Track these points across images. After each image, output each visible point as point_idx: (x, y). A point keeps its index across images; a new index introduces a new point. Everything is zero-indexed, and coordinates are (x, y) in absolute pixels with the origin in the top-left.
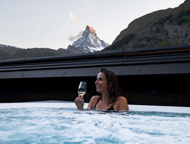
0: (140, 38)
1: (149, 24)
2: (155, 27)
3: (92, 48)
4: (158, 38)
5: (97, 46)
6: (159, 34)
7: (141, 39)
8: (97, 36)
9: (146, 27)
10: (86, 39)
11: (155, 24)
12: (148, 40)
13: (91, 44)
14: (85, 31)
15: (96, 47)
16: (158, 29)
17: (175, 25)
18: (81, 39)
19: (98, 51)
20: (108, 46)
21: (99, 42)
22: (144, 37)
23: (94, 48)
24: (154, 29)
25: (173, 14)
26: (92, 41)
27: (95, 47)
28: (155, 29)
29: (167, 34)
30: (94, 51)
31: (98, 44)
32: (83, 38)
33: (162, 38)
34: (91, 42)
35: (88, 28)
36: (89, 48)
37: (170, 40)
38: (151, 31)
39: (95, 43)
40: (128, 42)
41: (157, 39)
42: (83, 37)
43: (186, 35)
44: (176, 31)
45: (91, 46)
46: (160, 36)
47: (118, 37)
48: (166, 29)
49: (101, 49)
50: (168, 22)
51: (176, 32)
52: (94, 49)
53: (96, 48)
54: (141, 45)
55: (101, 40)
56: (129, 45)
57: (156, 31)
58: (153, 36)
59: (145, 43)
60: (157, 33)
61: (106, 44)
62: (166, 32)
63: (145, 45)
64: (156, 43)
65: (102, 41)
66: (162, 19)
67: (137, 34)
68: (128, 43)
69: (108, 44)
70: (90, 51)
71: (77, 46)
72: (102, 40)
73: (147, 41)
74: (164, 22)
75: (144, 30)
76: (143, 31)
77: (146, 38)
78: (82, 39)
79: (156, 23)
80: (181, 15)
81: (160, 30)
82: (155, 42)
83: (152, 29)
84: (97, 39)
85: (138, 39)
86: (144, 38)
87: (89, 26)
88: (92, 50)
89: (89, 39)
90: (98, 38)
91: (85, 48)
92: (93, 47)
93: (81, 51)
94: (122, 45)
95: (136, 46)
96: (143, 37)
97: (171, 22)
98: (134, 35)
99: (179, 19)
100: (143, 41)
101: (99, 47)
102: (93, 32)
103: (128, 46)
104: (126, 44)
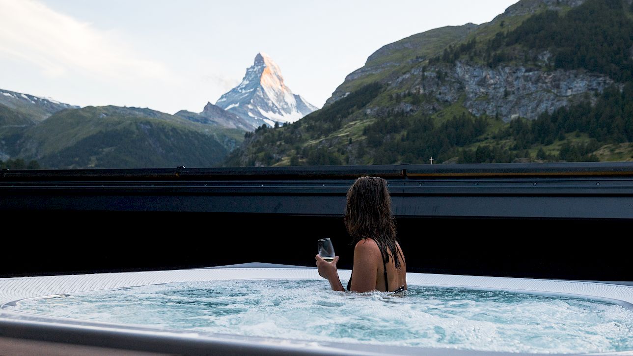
0: (394, 96)
2: (433, 69)
3: (270, 115)
4: (439, 96)
5: (283, 109)
6: (443, 88)
7: (399, 98)
8: (285, 83)
9: (412, 68)
10: (255, 90)
11: (434, 61)
12: (416, 100)
13: (267, 104)
14: (253, 67)
15: (282, 112)
16: (440, 77)
17: (481, 68)
18: (241, 89)
19: (285, 125)
20: (313, 110)
21: (291, 100)
22: (407, 92)
23: (277, 114)
24: (432, 73)
25: (478, 39)
26: (271, 95)
27: (280, 113)
28: (434, 75)
29: (462, 88)
30: (277, 124)
31: (286, 104)
32: (247, 85)
33: (449, 97)
34: (269, 99)
35: (259, 60)
36: (263, 113)
37: (468, 103)
38: (424, 78)
39: (279, 101)
40: (366, 104)
41: (438, 100)
42: (246, 82)
43: (507, 94)
44: (482, 83)
45: (267, 108)
46: (445, 93)
47: (340, 89)
48: (460, 75)
49: (294, 117)
50: (465, 57)
51: (482, 86)
52: (277, 117)
53: (282, 115)
54: (398, 112)
55: (294, 95)
56: (368, 111)
57: (437, 80)
58: (427, 92)
59: (408, 109)
60: (438, 85)
61: (308, 105)
62: (460, 83)
63: (407, 113)
64: (434, 109)
65: (297, 97)
66: (452, 51)
67: (388, 85)
68: (364, 105)
69: (313, 107)
70: (266, 121)
71: (231, 106)
72: (297, 94)
73: (413, 103)
74: (457, 56)
75: (407, 76)
76: (404, 76)
77: (409, 94)
78: (245, 88)
79: (437, 59)
80: (495, 43)
81: (447, 79)
82: (431, 108)
83: (426, 74)
84: (285, 91)
85: (391, 97)
86: (405, 96)
87: (263, 55)
88: (271, 119)
89: (262, 89)
90: (286, 88)
91: (250, 114)
92: (274, 112)
93: (240, 121)
94: (350, 111)
95: (386, 114)
96: (402, 94)
97: (471, 59)
98: (381, 88)
99: (493, 54)
100: (402, 104)
101: (288, 111)
102: (275, 73)
103: (366, 115)
104: (359, 108)
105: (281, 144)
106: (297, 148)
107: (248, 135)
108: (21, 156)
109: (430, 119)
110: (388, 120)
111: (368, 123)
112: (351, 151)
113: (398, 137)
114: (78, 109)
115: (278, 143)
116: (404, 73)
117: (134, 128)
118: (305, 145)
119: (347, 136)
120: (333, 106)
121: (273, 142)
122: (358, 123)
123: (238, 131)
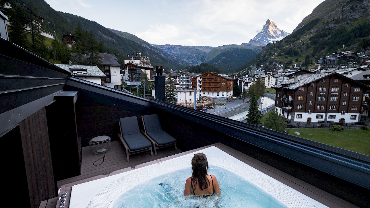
0: (326, 22)
1: (341, 4)
2: (348, 6)
3: (272, 39)
4: (351, 17)
5: (276, 36)
6: (354, 13)
7: (328, 23)
8: (277, 27)
9: (336, 8)
10: (267, 32)
12: (337, 22)
13: (270, 36)
14: (266, 25)
15: (276, 38)
16: (352, 8)
18: (262, 33)
19: (277, 42)
20: (288, 35)
21: (279, 33)
22: (333, 19)
24: (347, 8)
26: (272, 33)
27: (275, 38)
29: (366, 11)
30: (274, 42)
31: (278, 34)
32: (263, 31)
33: (357, 17)
35: (268, 21)
36: (269, 39)
38: (343, 11)
39: (275, 34)
40: (311, 28)
41: (350, 19)
42: (263, 30)
45: (270, 37)
46: (355, 15)
47: (300, 25)
48: (365, 5)
49: (280, 39)
52: (274, 40)
53: (276, 39)
54: (327, 28)
55: (281, 31)
56: (312, 31)
57: (350, 10)
58: (344, 17)
59: (333, 26)
60: (351, 12)
61: (286, 33)
62: (365, 8)
64: (347, 23)
65: (282, 31)
67: (323, 18)
68: (310, 29)
69: (288, 33)
70: (270, 42)
71: (258, 39)
72: (282, 30)
73: (336, 23)
76: (332, 13)
77: (334, 20)
78: (263, 32)
81: (356, 8)
82: (346, 23)
83: (344, 9)
84: (277, 30)
85: (324, 23)
86: (331, 21)
87: (269, 19)
88: (271, 41)
89: (269, 31)
90: (278, 29)
91: (264, 40)
92: (273, 38)
93: (261, 43)
94: (304, 32)
95: (321, 30)
96: (330, 20)
98: (319, 20)
100: (330, 25)
101: (278, 37)
102: (274, 25)
104: (308, 30)
105: (275, 49)
106: (281, 49)
107: (263, 47)
108: (204, 62)
109: (345, 28)
110: (322, 32)
111: (311, 35)
112: (303, 47)
113: (326, 39)
114: (216, 48)
115: (274, 49)
116: (332, 12)
117: (230, 50)
118: (284, 48)
119: (302, 42)
120: (296, 32)
121: (272, 49)
122: (307, 36)
123: (260, 47)
